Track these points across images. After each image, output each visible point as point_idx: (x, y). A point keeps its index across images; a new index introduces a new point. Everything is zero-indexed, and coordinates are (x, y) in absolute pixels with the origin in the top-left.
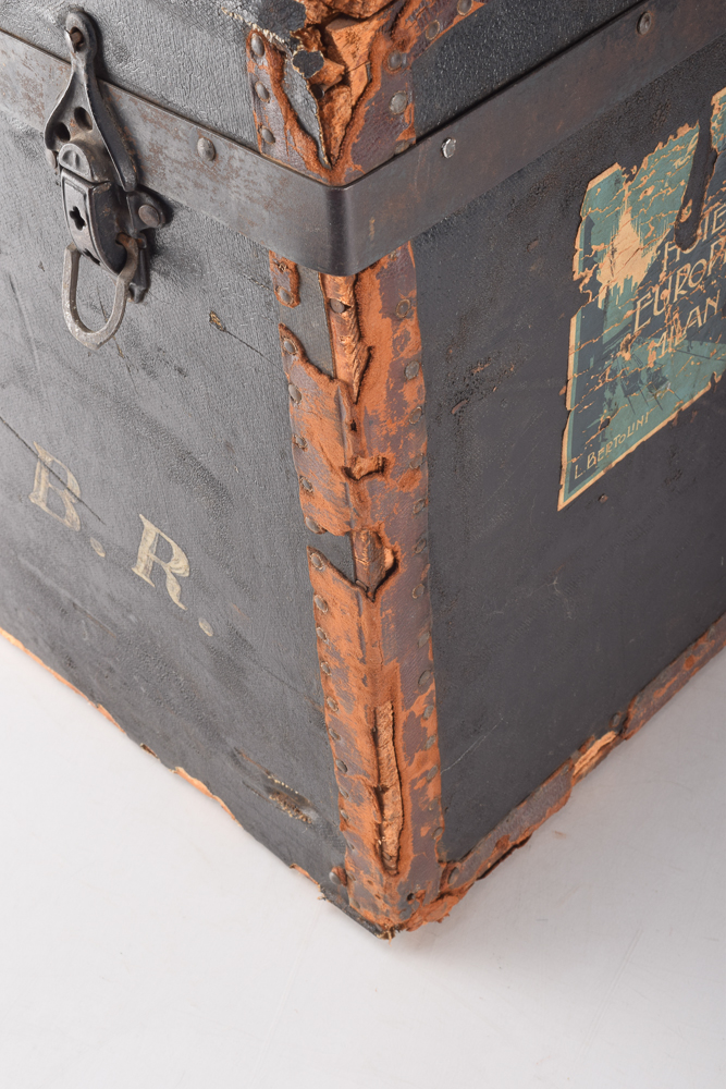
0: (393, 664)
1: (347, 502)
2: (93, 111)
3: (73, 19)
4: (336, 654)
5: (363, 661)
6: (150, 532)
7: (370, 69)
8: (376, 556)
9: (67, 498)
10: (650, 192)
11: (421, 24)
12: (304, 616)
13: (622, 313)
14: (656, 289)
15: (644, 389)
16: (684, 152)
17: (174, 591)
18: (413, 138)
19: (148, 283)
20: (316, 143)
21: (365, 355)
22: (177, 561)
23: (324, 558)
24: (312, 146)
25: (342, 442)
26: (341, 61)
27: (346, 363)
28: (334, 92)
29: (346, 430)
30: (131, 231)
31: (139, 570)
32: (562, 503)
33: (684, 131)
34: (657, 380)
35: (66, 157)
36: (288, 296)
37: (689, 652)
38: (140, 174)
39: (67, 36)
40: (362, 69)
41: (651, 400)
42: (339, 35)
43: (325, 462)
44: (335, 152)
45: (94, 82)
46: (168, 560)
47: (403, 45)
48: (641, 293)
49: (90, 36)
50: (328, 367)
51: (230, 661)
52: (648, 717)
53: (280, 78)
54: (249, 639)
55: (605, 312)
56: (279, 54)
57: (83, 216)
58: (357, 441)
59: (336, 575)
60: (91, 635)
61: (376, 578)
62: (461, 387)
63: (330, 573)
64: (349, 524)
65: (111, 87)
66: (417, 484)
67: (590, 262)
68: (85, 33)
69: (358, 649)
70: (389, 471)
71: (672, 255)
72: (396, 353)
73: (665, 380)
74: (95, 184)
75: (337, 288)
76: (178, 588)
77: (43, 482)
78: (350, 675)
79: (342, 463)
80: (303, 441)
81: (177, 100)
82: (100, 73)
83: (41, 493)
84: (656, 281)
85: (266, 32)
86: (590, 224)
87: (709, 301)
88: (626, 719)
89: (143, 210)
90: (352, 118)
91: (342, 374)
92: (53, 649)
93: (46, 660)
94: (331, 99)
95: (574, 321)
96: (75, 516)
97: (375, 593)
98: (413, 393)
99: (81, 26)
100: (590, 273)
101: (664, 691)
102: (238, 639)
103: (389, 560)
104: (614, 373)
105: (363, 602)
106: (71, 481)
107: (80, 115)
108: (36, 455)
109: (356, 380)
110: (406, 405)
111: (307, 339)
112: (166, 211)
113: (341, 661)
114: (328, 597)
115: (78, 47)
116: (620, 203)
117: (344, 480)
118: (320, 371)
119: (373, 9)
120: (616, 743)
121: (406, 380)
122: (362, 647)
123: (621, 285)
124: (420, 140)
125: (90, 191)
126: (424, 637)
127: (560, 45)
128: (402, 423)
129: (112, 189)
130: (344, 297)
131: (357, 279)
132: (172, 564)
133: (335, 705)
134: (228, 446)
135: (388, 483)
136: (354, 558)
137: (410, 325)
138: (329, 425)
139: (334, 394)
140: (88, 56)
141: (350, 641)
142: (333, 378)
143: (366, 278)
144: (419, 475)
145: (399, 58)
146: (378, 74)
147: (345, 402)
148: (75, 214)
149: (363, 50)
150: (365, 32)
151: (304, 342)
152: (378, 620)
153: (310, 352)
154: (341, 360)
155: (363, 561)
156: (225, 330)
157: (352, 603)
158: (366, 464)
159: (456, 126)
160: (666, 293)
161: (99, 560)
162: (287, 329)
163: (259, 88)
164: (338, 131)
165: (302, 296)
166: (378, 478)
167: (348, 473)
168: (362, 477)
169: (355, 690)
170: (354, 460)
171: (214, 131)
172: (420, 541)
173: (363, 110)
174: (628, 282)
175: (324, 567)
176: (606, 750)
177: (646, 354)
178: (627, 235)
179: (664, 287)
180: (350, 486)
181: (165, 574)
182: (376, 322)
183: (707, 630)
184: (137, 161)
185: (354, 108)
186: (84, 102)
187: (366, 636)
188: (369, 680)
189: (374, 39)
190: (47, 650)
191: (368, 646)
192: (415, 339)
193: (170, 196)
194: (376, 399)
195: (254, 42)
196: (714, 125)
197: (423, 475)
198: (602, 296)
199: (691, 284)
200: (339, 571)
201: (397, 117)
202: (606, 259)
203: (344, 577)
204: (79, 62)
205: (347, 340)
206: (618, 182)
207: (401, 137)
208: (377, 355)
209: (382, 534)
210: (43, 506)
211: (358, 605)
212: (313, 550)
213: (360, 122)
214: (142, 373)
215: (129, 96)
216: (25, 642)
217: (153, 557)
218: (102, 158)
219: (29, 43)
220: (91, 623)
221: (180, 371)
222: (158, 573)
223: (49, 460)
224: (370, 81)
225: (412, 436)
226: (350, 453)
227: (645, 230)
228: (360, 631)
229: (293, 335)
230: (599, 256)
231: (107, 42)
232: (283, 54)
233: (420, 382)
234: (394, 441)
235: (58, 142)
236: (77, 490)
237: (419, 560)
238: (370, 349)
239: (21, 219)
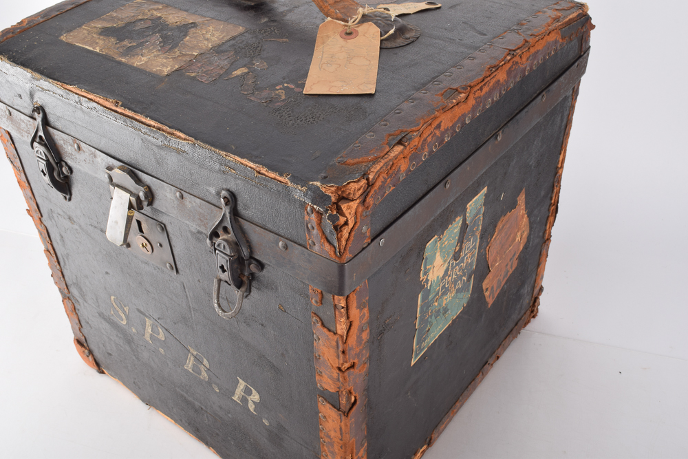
0: (353, 439)
1: (338, 380)
2: (232, 228)
3: (224, 193)
4: (329, 437)
5: (341, 440)
6: (242, 384)
7: (356, 218)
8: (349, 399)
9: (202, 368)
10: (446, 243)
11: (374, 199)
12: (314, 421)
13: (435, 289)
14: (447, 278)
15: (441, 314)
16: (457, 227)
17: (251, 407)
18: (370, 241)
19: (250, 291)
20: (335, 247)
21: (349, 324)
22: (254, 396)
23: (325, 399)
24: (333, 249)
25: (338, 357)
26: (344, 216)
27: (341, 328)
28: (343, 229)
29: (340, 353)
30: (246, 274)
31: (235, 398)
32: (413, 363)
33: (458, 219)
34: (446, 310)
35: (219, 245)
36: (317, 302)
37: (453, 409)
38: (251, 252)
39: (222, 200)
40: (353, 218)
41: (443, 318)
42: (344, 207)
43: (329, 364)
44: (342, 251)
45: (233, 217)
46: (250, 395)
47: (368, 208)
48: (442, 280)
49: (232, 199)
50: (332, 329)
51: (276, 436)
52: (438, 437)
53: (320, 224)
54: (287, 428)
55: (430, 290)
56: (319, 214)
57: (225, 268)
58: (345, 357)
59: (331, 406)
60: (209, 421)
61: (348, 407)
62: (381, 329)
63: (328, 406)
64: (339, 388)
65: (240, 219)
66: (365, 369)
67: (426, 273)
68: (230, 199)
69: (339, 435)
70: (356, 367)
71: (452, 264)
72: (360, 322)
73: (448, 310)
74: (232, 256)
75: (340, 300)
76: (254, 406)
77: (191, 361)
78: (335, 445)
79: (337, 365)
80: (319, 356)
81: (269, 226)
82: (235, 213)
83: (190, 365)
84: (447, 275)
85: (315, 206)
86: (427, 258)
87: (463, 278)
88: (431, 439)
89: (252, 266)
90: (349, 237)
91: (339, 332)
92: (189, 424)
93: (186, 428)
94: (341, 231)
95: (420, 295)
96: (206, 375)
97: (348, 413)
98: (365, 336)
99: (228, 196)
100: (426, 277)
101: (444, 425)
102: (281, 427)
103: (353, 399)
104: (432, 311)
105: (343, 417)
106: (205, 361)
107: (225, 229)
108: (189, 351)
109: (345, 334)
110: (363, 340)
111: (325, 318)
112: (261, 266)
113: (331, 439)
114: (326, 415)
115: (226, 204)
116: (436, 249)
117: (338, 371)
118: (330, 330)
119: (357, 196)
120: (427, 448)
121: (363, 331)
122: (341, 434)
123: (436, 279)
124: (372, 240)
125: (230, 259)
126: (364, 426)
127: (420, 197)
128: (361, 347)
129: (238, 258)
130: (343, 304)
131: (348, 297)
132: (252, 397)
133: (327, 456)
134: (282, 354)
135: (355, 371)
136: (339, 400)
137: (366, 310)
138: (332, 351)
139: (335, 339)
140: (231, 208)
141: (336, 432)
142: (335, 333)
143: (351, 296)
144: (366, 366)
145: (366, 212)
146: (359, 219)
147: (340, 343)
148: (222, 267)
149: (353, 211)
150: (354, 205)
151: (323, 319)
152: (349, 424)
153: (325, 323)
154: (339, 327)
155: (343, 401)
156: (285, 312)
157: (338, 418)
158: (347, 365)
159: (384, 234)
160: (450, 278)
161: (216, 392)
162: (315, 314)
163: (309, 225)
164: (344, 243)
165: (323, 302)
166: (352, 370)
167: (339, 369)
168: (346, 370)
169: (337, 451)
170: (343, 364)
171: (287, 239)
172: (365, 390)
173: (353, 234)
174: (438, 277)
175: (325, 403)
176: (424, 452)
177: (442, 302)
178: (438, 260)
179: (450, 276)
180: (341, 374)
181: (248, 400)
182: (354, 312)
183: (459, 399)
184: (250, 247)
185: (350, 233)
186: (228, 224)
187: (343, 430)
188: (343, 447)
189: (358, 207)
190: (187, 424)
191: (344, 434)
192: (367, 315)
193: (264, 261)
194: (352, 341)
195: (309, 208)
196: (467, 215)
197: (367, 366)
198: (429, 285)
199: (458, 273)
200: (332, 405)
201: (364, 234)
202: (431, 271)
203: (335, 407)
204: (226, 210)
205: (342, 320)
206: (436, 242)
207: (366, 241)
208: (354, 324)
209: (352, 391)
210: (191, 370)
211: (341, 418)
212: (320, 396)
213: (352, 238)
214: (244, 325)
215: (248, 223)
216: (176, 421)
217: (243, 394)
218: (235, 246)
219: (202, 200)
220: (209, 415)
221: (262, 325)
222: (244, 400)
223: (195, 353)
224: (356, 223)
225: (364, 351)
226: (341, 362)
227: (444, 257)
228: (341, 429)
229: (318, 316)
230: (429, 270)
231: (240, 202)
232: (321, 214)
233: (368, 331)
234: (358, 355)
235: (214, 238)
236: (208, 366)
237: (364, 397)
238: (351, 322)
239: (191, 263)
